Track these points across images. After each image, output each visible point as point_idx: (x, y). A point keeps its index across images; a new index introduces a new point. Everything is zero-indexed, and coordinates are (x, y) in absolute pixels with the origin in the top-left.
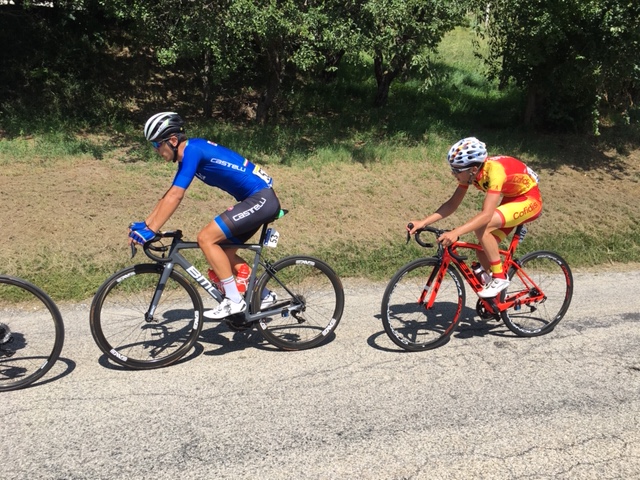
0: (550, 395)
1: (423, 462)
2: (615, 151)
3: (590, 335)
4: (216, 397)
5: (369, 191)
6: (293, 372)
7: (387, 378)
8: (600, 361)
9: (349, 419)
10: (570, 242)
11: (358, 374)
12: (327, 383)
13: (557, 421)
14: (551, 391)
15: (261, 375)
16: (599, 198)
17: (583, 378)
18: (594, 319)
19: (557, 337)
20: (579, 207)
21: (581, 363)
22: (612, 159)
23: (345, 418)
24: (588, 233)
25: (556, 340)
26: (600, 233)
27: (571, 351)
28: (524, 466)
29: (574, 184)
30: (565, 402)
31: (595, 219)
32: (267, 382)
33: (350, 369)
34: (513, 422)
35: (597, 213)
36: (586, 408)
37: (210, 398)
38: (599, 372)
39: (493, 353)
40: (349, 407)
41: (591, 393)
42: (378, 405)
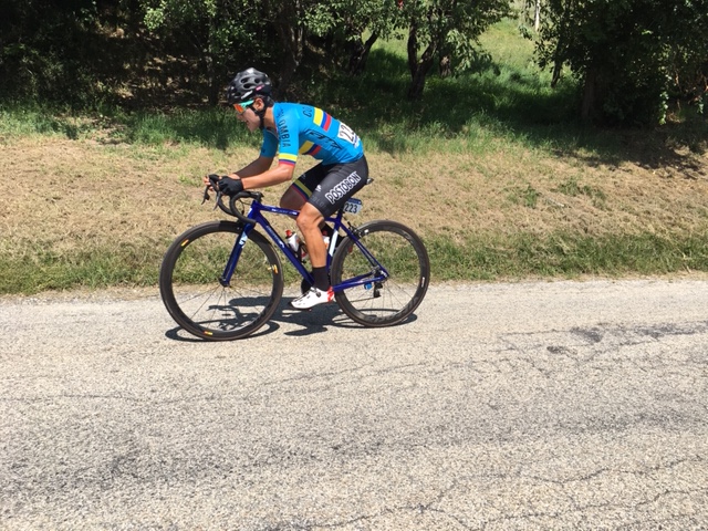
0: (622, 407)
1: (449, 486)
2: (688, 148)
3: (670, 342)
4: (176, 401)
5: (397, 182)
6: (285, 375)
7: (407, 383)
8: (684, 370)
9: (351, 430)
10: (637, 244)
11: (370, 379)
12: (328, 388)
13: (634, 438)
14: (623, 403)
15: (241, 378)
16: (671, 197)
17: (663, 389)
18: (673, 326)
19: (628, 343)
20: (648, 207)
21: (660, 373)
22: (685, 157)
23: (345, 429)
24: (659, 235)
25: (627, 347)
26: (673, 236)
27: (645, 359)
28: (590, 494)
29: (641, 182)
30: (642, 417)
31: (667, 221)
32: (248, 385)
33: (360, 372)
34: (574, 438)
35: (669, 214)
36: (672, 423)
37: (168, 402)
38: (685, 384)
39: (546, 358)
40: (353, 416)
41: (677, 407)
42: (391, 414)
